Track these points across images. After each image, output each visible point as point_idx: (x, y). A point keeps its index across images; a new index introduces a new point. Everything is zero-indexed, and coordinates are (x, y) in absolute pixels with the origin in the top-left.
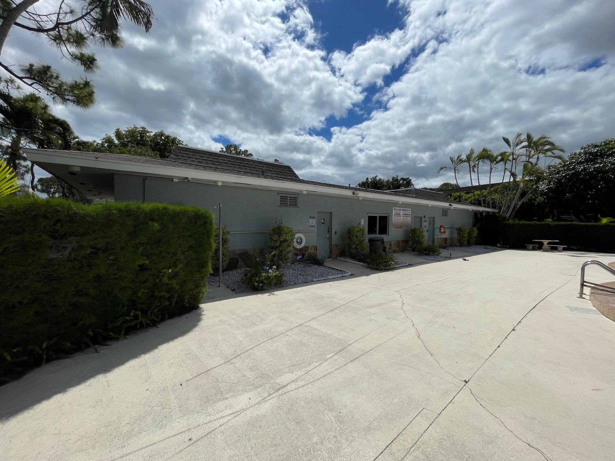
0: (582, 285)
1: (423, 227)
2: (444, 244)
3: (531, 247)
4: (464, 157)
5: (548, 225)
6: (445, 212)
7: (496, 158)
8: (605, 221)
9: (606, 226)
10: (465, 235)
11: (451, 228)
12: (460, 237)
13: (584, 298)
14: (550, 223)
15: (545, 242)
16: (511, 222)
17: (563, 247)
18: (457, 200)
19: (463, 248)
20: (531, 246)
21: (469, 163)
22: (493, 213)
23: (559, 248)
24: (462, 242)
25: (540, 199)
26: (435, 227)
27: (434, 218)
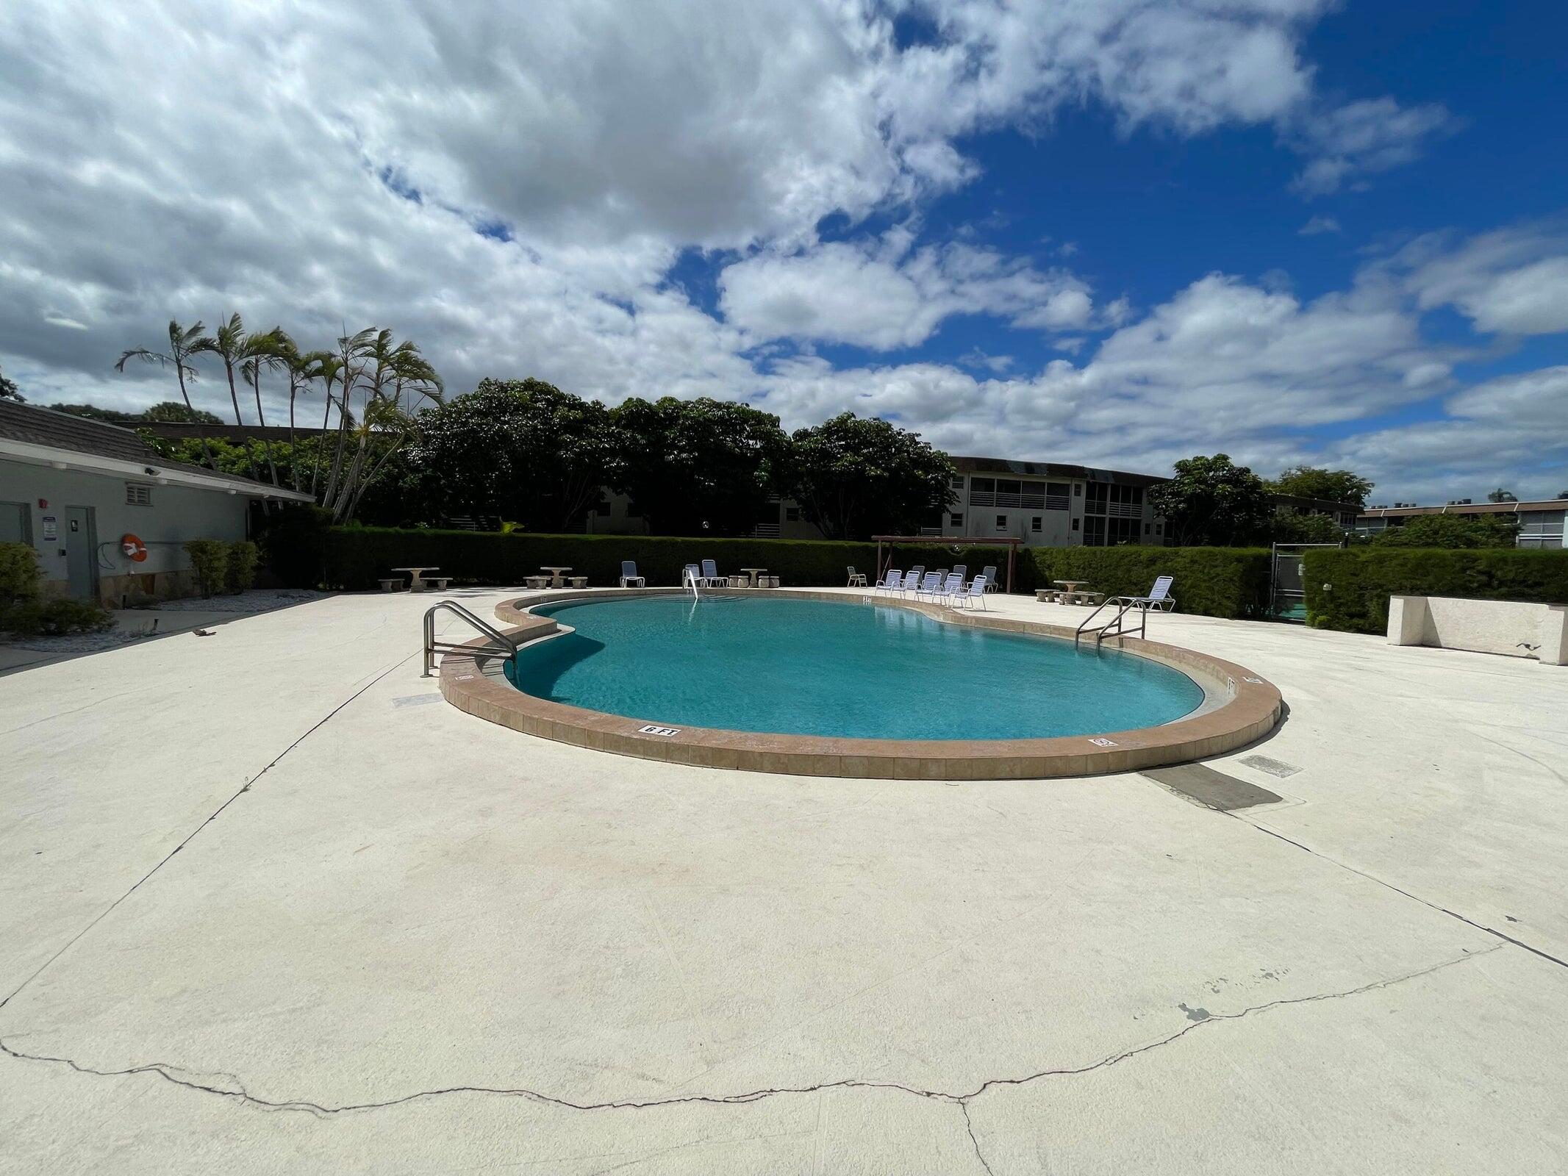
0: (429, 651)
1: (37, 540)
2: (143, 593)
3: (391, 584)
4: (211, 333)
5: (422, 536)
6: (138, 493)
7: (307, 363)
8: (508, 528)
9: (509, 537)
10: (216, 564)
11: (171, 544)
12: (200, 570)
13: (431, 676)
14: (425, 532)
15: (416, 571)
16: (344, 528)
17: (447, 581)
18: (202, 461)
19: (214, 602)
20: (389, 582)
21: (227, 357)
22: (305, 503)
23: (440, 583)
24: (209, 583)
25: (412, 480)
26: (100, 539)
27: (90, 512)
